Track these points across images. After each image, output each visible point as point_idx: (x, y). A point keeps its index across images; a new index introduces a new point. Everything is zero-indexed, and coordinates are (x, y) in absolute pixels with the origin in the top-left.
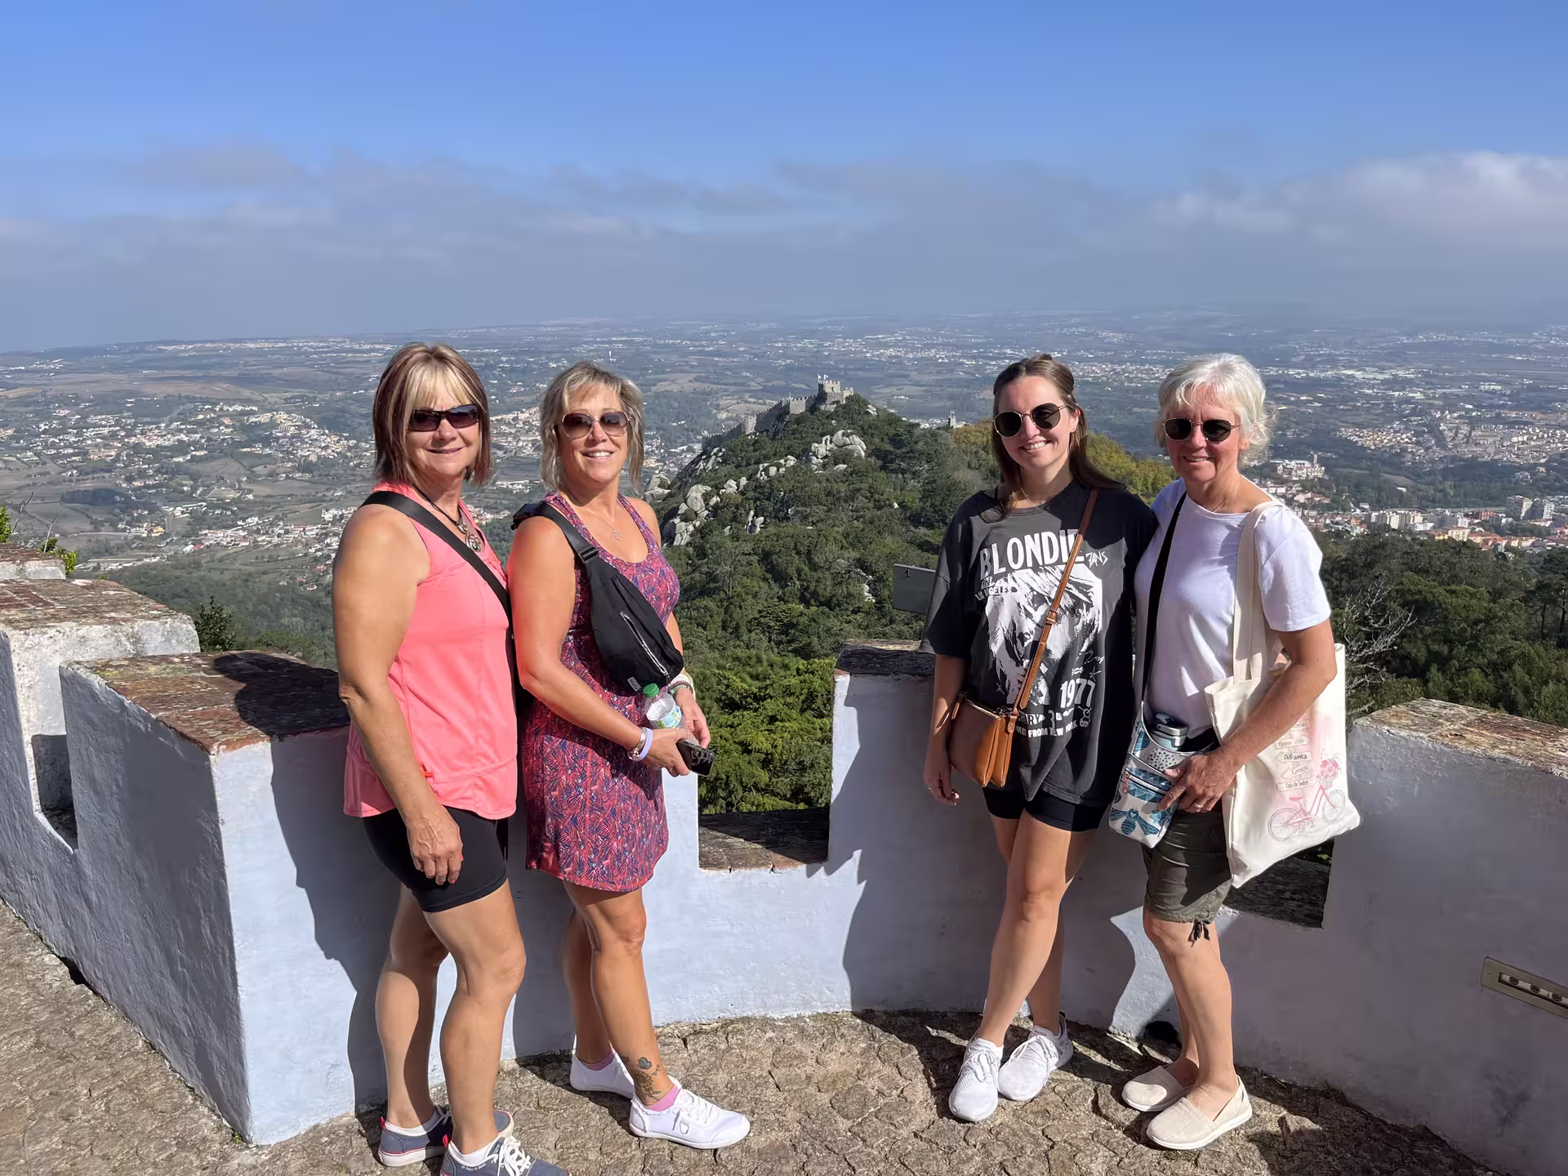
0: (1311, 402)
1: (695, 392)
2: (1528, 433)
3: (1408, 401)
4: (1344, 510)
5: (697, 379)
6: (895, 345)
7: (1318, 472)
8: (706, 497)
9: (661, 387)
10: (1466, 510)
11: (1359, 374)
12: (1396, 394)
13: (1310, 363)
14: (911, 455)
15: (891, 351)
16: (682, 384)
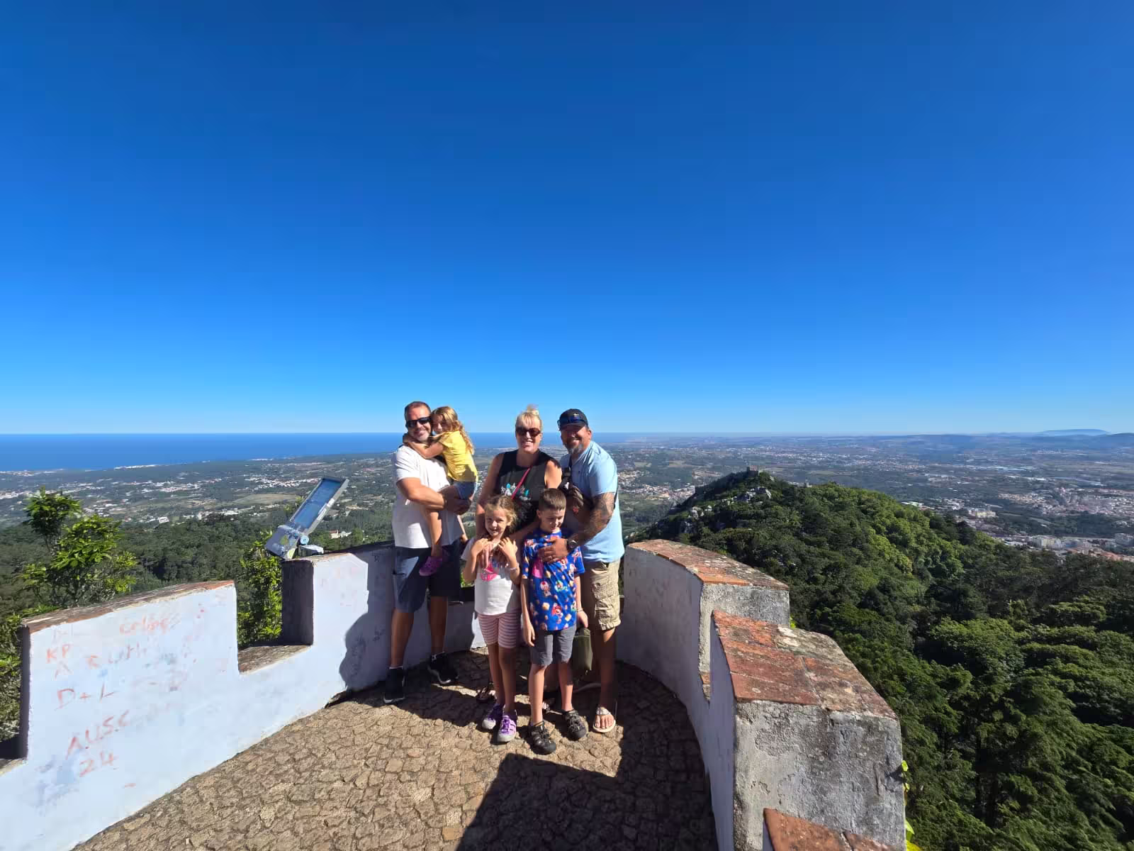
0: (981, 480)
1: (684, 468)
2: (1119, 501)
3: (1038, 482)
4: (1012, 535)
5: (685, 463)
6: (770, 451)
7: (993, 514)
8: (699, 512)
9: (671, 466)
10: (1089, 539)
11: (1005, 468)
12: (1030, 478)
13: (978, 462)
14: (794, 499)
15: (767, 453)
16: (679, 464)
